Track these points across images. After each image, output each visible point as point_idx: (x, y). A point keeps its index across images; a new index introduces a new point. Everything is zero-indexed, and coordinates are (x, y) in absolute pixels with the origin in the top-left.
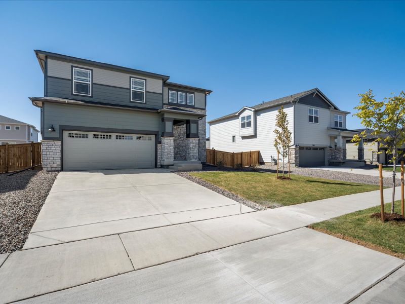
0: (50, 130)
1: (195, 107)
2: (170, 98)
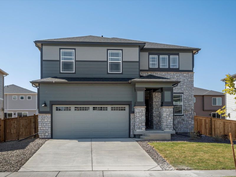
0: (43, 105)
1: (180, 69)
2: (150, 63)
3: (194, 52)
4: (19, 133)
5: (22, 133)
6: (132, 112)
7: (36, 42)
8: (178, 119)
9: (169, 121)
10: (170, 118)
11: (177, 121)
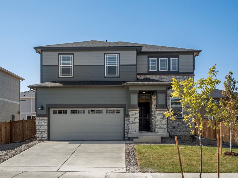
0: (40, 109)
1: (180, 72)
2: (150, 66)
3: (195, 54)
4: (24, 135)
5: (27, 135)
6: (126, 115)
7: (36, 48)
8: (178, 122)
9: (163, 123)
10: (164, 121)
11: (176, 124)
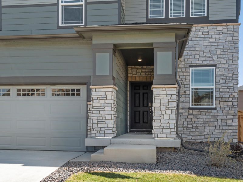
1: (210, 19)
2: (151, 11)
8: (205, 117)
10: (169, 112)
11: (202, 120)
